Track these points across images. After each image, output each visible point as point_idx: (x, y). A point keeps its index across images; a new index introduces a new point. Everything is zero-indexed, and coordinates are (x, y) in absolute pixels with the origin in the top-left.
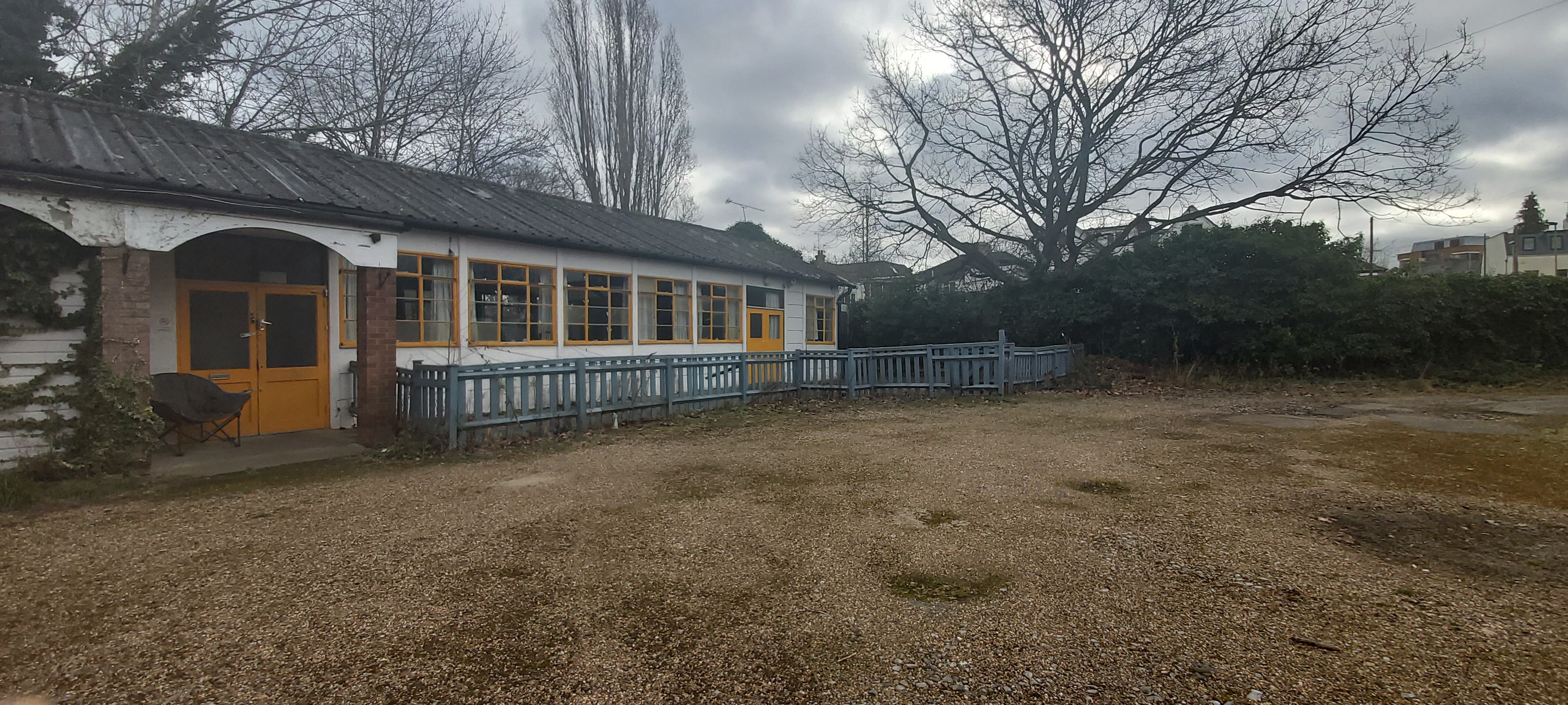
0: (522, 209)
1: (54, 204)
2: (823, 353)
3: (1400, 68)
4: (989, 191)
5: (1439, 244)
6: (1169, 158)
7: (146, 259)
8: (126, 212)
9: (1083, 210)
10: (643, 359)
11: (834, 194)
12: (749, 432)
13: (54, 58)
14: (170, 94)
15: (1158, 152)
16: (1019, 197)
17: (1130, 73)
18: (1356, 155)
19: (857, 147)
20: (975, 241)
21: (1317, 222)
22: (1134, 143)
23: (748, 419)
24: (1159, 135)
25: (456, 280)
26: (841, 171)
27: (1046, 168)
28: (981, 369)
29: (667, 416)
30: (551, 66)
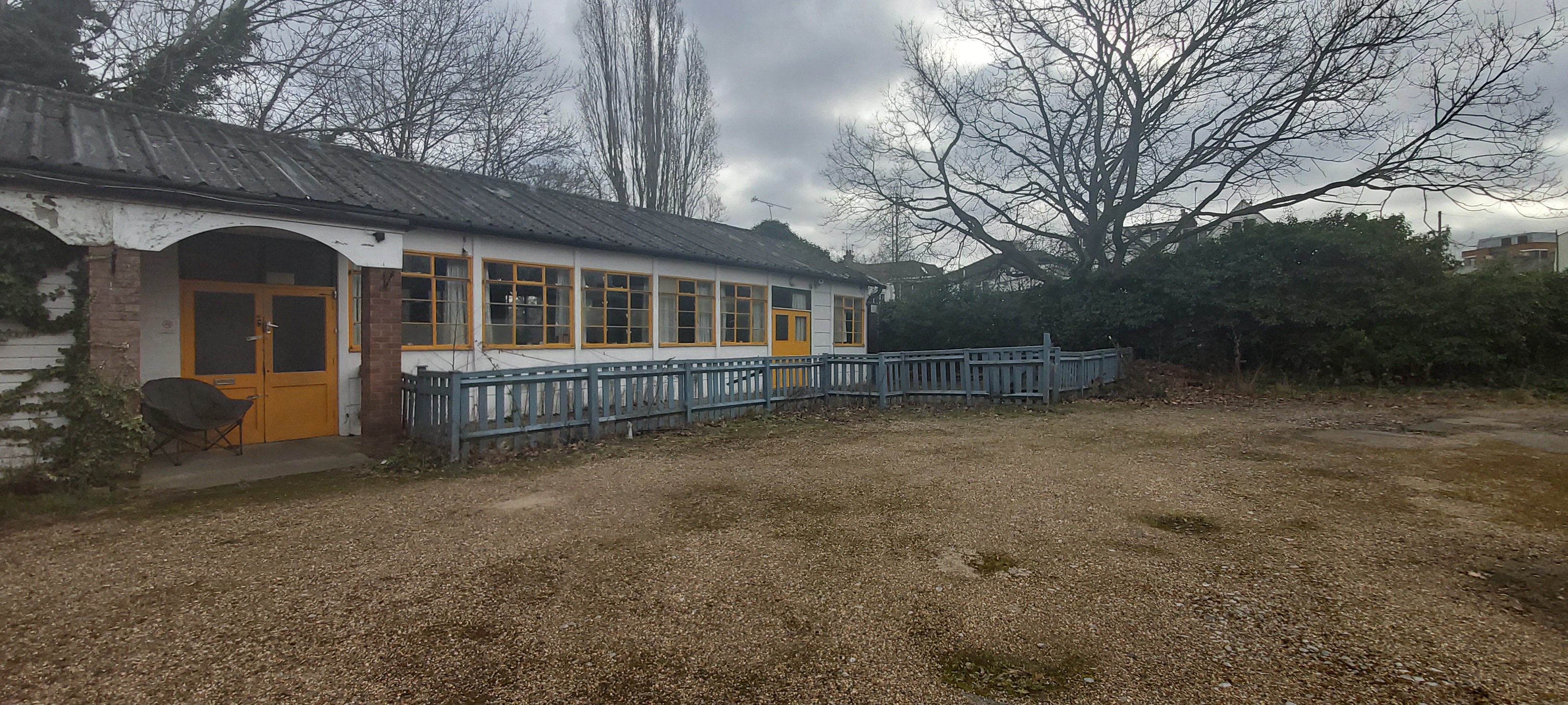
0: (541, 208)
1: (39, 201)
2: (852, 357)
3: (1488, 45)
4: (1027, 186)
5: (1506, 241)
6: (1226, 147)
7: (136, 259)
8: (115, 210)
9: (1131, 203)
10: (660, 364)
11: (863, 191)
12: (770, 445)
13: (87, 61)
14: (203, 97)
15: (1212, 142)
16: (1059, 192)
17: (1187, 53)
18: (1441, 141)
19: (887, 142)
20: (1012, 239)
21: (1397, 214)
22: (1186, 133)
23: (772, 428)
24: (1213, 126)
25: (470, 281)
26: (869, 167)
27: (1090, 160)
28: (1024, 375)
29: (686, 425)
30: (580, 65)
